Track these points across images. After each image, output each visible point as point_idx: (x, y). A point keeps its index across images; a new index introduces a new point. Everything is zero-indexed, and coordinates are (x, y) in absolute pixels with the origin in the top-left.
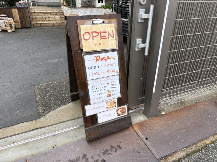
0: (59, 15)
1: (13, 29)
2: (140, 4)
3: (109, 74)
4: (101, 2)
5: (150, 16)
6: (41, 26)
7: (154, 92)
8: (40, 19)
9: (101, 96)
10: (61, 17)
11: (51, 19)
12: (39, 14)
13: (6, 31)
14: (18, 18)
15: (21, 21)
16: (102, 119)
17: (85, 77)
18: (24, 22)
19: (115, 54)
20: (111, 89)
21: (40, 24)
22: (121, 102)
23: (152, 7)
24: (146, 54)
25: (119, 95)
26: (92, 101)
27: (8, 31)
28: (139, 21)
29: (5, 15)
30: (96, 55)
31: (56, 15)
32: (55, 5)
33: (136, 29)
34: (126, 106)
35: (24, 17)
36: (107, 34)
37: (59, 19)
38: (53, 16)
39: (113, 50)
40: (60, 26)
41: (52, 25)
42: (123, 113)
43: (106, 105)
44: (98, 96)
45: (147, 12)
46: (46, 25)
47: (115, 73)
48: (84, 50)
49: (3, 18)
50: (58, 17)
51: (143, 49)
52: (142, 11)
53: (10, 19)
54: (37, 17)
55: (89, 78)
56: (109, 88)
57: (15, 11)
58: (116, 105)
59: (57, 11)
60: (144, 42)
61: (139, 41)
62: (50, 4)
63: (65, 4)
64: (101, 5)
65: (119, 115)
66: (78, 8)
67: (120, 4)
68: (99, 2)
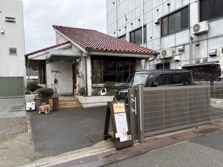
0: (75, 101)
1: (49, 112)
2: (131, 97)
3: (123, 121)
4: (104, 92)
5: (135, 101)
6: (64, 109)
7: (141, 130)
8: (63, 105)
9: (121, 130)
10: (77, 103)
11: (70, 104)
12: (62, 101)
13: (44, 113)
14: (52, 105)
15: (53, 106)
16: (122, 140)
17: (115, 122)
18: (55, 107)
19: (125, 114)
20: (124, 128)
21: (64, 108)
22: (128, 133)
23: (135, 98)
24: (136, 114)
25: (127, 130)
26: (118, 132)
27: (46, 113)
28: (132, 102)
29: (45, 103)
30: (119, 114)
31: (73, 101)
32: (68, 94)
33: (131, 105)
34: (130, 135)
35: (55, 104)
36: (121, 107)
37: (76, 104)
38: (72, 102)
39: (124, 112)
40: (76, 108)
41: (72, 108)
42: (130, 138)
43: (123, 134)
44: (120, 130)
45: (134, 99)
46: (67, 108)
47: (125, 121)
48: (115, 112)
49: (44, 105)
50: (75, 103)
51: (134, 112)
52: (132, 99)
53: (48, 105)
54: (61, 103)
55: (116, 122)
56: (123, 127)
57: (51, 101)
58: (127, 134)
59: (74, 99)
60: (134, 109)
61: (132, 109)
62: (64, 94)
63: (79, 94)
64: (104, 93)
65: (128, 139)
66: (90, 96)
67: (119, 94)
68: (103, 92)
